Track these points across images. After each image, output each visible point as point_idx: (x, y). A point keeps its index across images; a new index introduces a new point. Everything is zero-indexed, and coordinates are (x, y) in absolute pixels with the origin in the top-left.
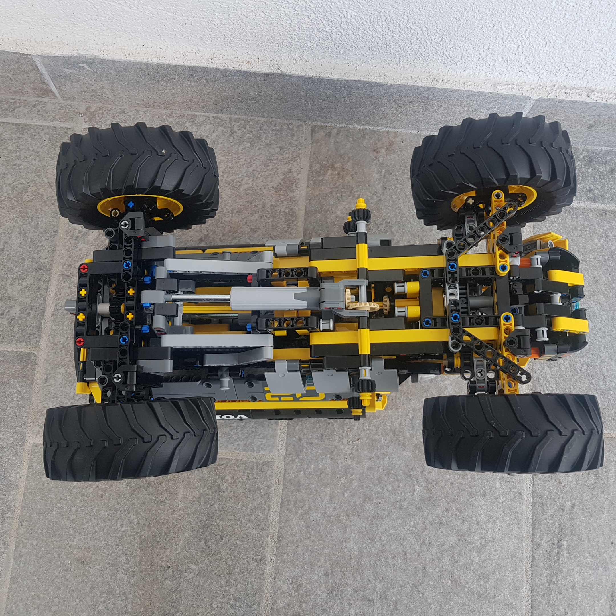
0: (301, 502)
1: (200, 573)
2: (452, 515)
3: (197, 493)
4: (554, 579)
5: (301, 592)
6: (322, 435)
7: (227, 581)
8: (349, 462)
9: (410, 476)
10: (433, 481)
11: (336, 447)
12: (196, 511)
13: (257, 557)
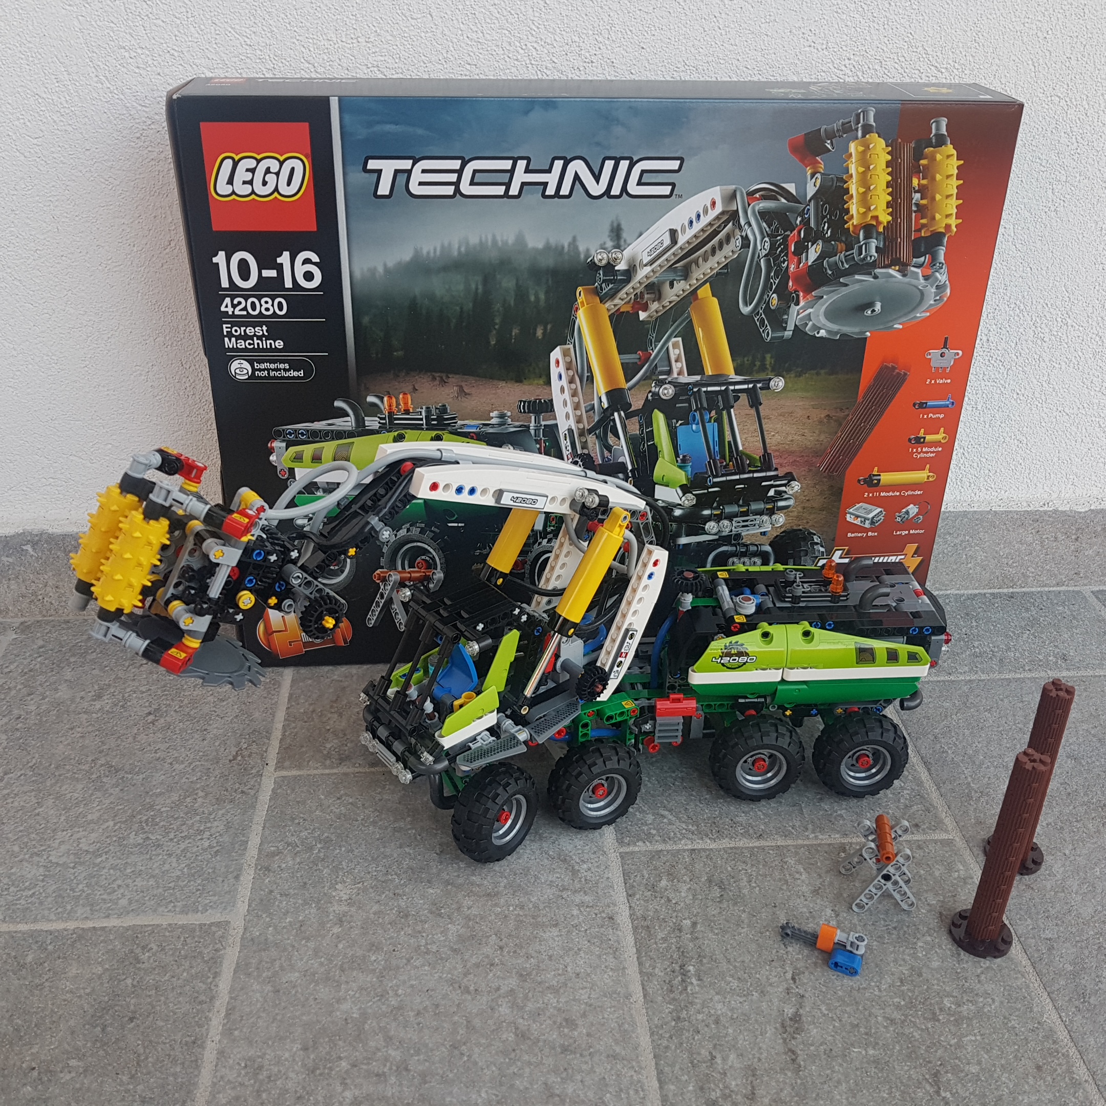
0: (267, 962)
1: (85, 1071)
2: (509, 952)
3: (99, 970)
4: (684, 1014)
5: (261, 1077)
6: (305, 883)
7: (132, 1077)
8: (346, 909)
9: (440, 915)
10: (475, 916)
11: (325, 894)
12: (93, 990)
13: (188, 1039)
